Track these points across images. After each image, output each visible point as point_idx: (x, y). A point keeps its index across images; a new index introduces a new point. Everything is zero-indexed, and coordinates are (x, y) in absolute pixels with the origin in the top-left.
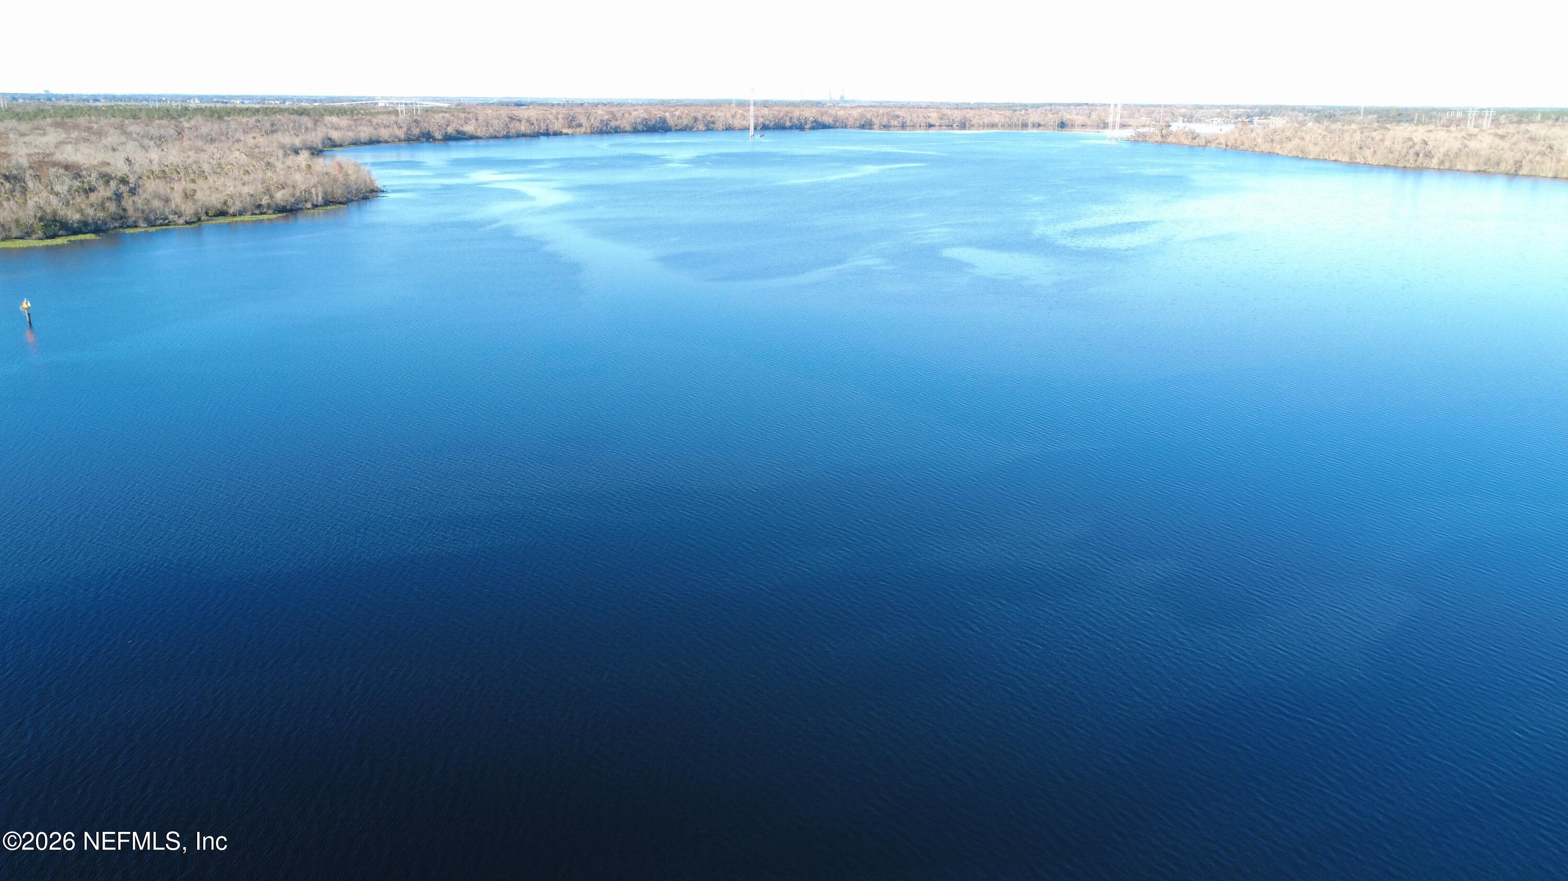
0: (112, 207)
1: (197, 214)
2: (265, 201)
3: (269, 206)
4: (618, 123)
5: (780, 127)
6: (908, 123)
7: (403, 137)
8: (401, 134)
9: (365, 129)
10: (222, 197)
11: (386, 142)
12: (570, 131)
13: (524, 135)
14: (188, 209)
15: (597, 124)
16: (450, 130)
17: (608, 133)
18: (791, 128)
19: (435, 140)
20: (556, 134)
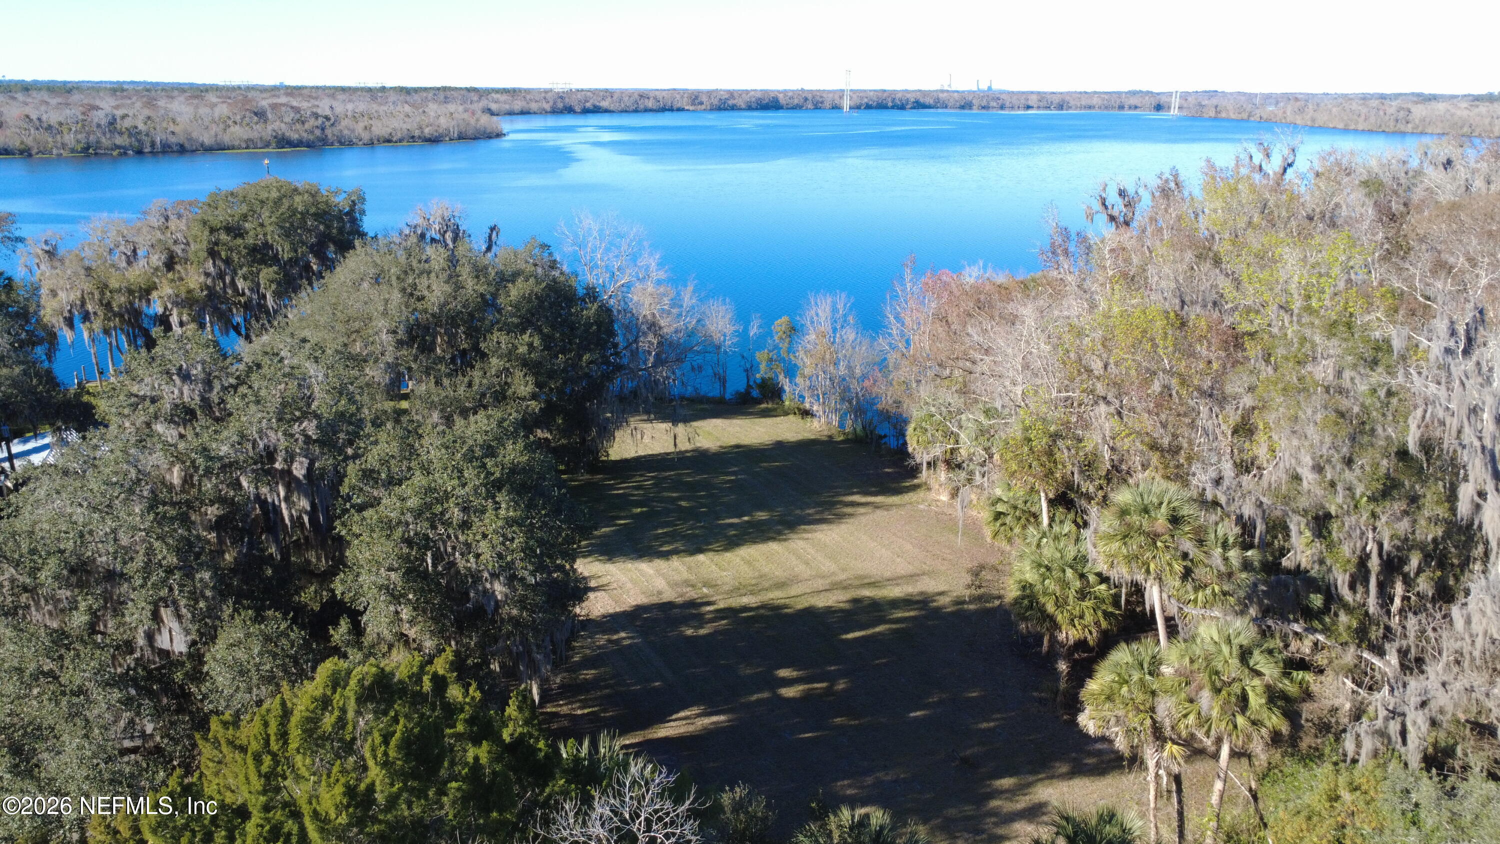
0: (318, 132)
1: (371, 140)
2: (417, 133)
3: (419, 137)
4: (735, 102)
5: (881, 106)
6: (1007, 104)
7: (549, 109)
8: (547, 107)
9: (519, 103)
10: (389, 130)
11: (535, 113)
12: (691, 108)
13: (651, 110)
14: (366, 136)
15: (715, 102)
16: (588, 105)
17: (725, 109)
18: (893, 108)
19: (575, 112)
20: (680, 110)
